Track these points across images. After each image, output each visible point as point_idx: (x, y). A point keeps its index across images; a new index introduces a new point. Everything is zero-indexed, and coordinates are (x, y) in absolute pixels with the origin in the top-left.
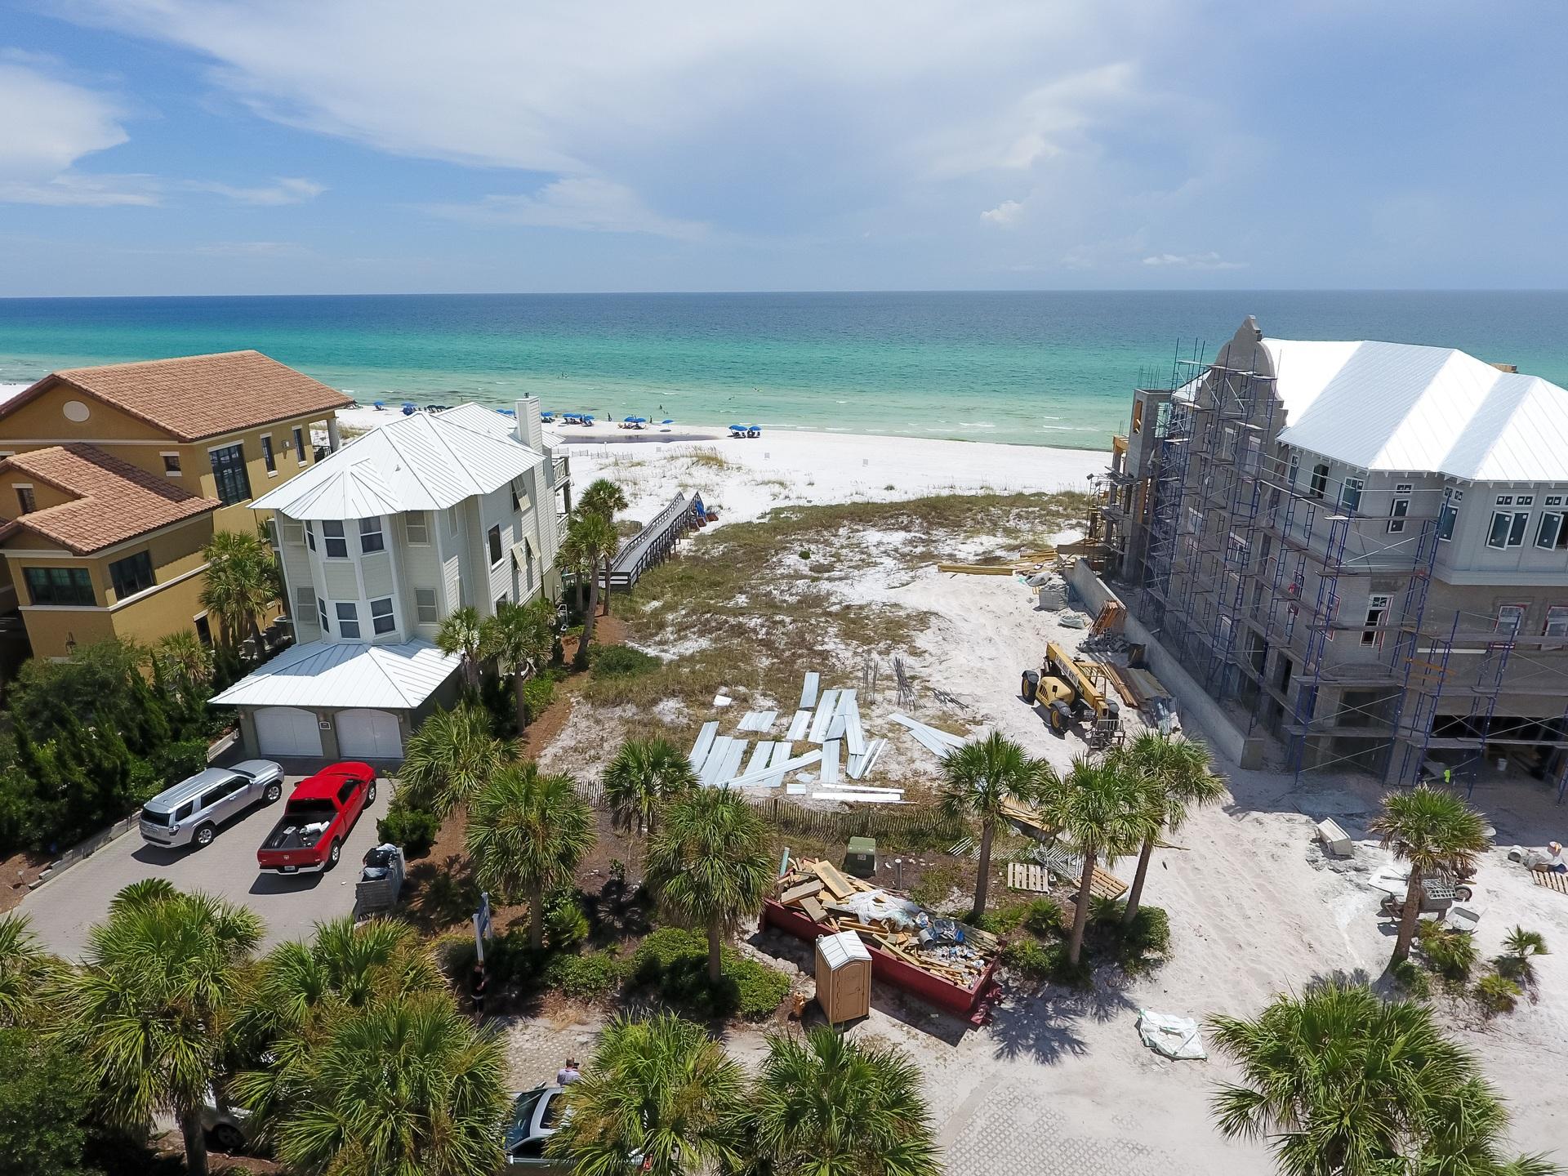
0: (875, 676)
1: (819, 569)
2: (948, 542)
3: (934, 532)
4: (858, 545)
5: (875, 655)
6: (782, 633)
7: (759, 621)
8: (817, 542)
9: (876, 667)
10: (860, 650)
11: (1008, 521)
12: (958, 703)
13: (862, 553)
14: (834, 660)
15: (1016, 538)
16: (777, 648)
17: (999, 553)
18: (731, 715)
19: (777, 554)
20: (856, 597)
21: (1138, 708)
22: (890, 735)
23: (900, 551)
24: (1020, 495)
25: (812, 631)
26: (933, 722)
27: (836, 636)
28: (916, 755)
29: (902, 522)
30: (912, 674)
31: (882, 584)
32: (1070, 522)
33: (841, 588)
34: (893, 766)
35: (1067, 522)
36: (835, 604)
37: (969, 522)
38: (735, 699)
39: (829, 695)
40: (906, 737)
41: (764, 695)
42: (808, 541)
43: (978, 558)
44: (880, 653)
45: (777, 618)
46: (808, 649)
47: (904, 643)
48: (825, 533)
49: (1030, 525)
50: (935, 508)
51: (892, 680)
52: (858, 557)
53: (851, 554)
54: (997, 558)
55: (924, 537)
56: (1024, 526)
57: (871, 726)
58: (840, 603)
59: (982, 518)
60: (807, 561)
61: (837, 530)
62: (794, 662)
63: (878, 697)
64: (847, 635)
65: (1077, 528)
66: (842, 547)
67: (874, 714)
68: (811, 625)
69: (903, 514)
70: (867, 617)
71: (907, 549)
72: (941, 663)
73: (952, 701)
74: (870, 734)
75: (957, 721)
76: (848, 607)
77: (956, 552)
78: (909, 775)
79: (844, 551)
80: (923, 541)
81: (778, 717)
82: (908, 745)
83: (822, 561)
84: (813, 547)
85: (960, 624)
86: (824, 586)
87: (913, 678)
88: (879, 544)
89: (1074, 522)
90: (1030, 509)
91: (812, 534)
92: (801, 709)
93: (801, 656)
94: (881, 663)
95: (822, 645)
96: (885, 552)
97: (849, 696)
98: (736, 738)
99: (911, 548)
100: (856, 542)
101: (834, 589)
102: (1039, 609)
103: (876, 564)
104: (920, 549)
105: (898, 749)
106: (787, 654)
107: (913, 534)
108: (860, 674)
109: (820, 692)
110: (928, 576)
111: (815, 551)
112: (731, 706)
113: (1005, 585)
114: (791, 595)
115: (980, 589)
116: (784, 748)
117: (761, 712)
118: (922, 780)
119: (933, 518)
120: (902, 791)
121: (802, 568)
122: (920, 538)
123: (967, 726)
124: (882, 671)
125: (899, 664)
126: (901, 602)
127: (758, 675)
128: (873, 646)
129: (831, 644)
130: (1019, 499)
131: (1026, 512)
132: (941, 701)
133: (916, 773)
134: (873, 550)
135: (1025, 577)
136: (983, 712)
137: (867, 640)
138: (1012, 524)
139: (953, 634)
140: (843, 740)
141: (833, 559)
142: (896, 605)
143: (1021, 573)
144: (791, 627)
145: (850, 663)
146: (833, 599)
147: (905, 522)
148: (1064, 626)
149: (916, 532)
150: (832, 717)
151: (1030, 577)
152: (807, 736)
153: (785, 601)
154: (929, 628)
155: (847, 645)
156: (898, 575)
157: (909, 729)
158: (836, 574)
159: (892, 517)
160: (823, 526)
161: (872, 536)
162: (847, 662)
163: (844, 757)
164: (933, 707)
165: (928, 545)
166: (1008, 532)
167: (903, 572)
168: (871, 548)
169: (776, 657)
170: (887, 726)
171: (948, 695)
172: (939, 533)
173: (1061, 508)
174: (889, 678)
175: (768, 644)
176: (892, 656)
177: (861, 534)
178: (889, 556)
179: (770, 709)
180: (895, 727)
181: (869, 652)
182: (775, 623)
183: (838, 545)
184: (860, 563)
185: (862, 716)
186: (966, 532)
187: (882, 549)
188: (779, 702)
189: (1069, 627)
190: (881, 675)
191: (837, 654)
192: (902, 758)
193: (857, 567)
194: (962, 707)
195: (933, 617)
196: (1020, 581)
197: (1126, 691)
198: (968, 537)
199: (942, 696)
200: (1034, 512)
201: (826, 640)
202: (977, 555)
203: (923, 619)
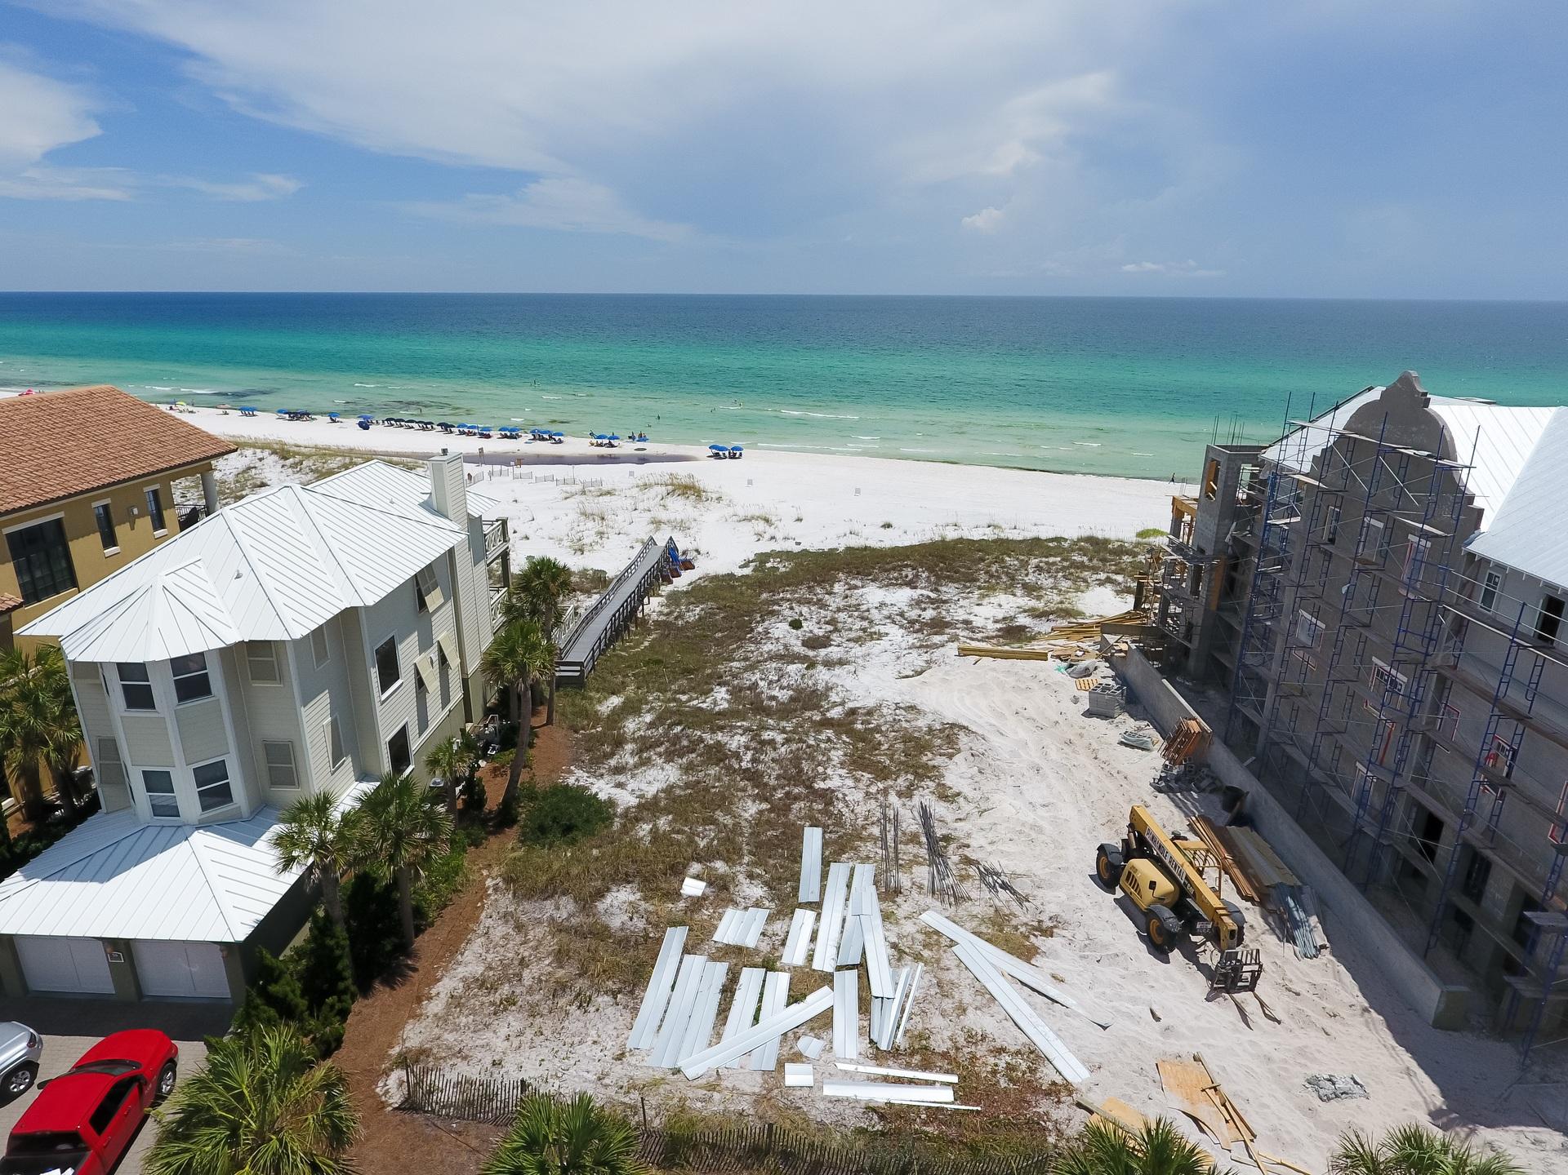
0: (896, 835)
1: (813, 643)
2: (961, 602)
3: (944, 589)
4: (857, 607)
5: (893, 798)
6: (773, 760)
7: (743, 739)
8: (809, 602)
9: (896, 816)
10: (873, 789)
11: (1027, 575)
12: (1014, 892)
13: (863, 618)
14: (841, 805)
15: (1039, 598)
16: (766, 785)
17: (1023, 620)
18: (706, 913)
19: (763, 621)
20: (860, 692)
21: (1261, 904)
22: (926, 953)
23: (907, 615)
24: (1036, 541)
25: (811, 758)
26: (983, 929)
27: (842, 764)
28: (967, 997)
29: (907, 576)
30: (945, 832)
31: (890, 672)
32: (1098, 577)
33: (839, 676)
34: (937, 1021)
35: (1095, 577)
36: (835, 704)
37: (983, 577)
38: (710, 884)
39: (838, 871)
40: (948, 960)
41: (751, 876)
42: (800, 602)
43: (999, 626)
44: (900, 794)
45: (767, 735)
46: (807, 787)
47: (929, 778)
48: (818, 590)
49: (1051, 580)
50: (943, 559)
51: (919, 843)
52: (859, 624)
53: (850, 620)
54: (1022, 628)
55: (933, 595)
56: (1046, 581)
57: (899, 936)
58: (843, 704)
59: (997, 571)
60: (799, 632)
61: (832, 586)
62: (788, 809)
63: (905, 880)
64: (857, 763)
65: (1107, 585)
66: (839, 610)
67: (900, 913)
68: (809, 746)
69: (907, 566)
70: (877, 729)
71: (913, 614)
72: (981, 813)
73: (1005, 886)
74: (899, 952)
75: (1016, 928)
76: (853, 712)
77: (972, 618)
78: (961, 1041)
79: (842, 616)
80: (932, 601)
81: (770, 919)
82: (952, 976)
83: (816, 631)
84: (805, 610)
85: (995, 740)
86: (821, 676)
87: (947, 839)
88: (882, 605)
89: (1103, 576)
90: (1051, 560)
91: (802, 592)
92: (801, 906)
93: (797, 798)
94: (902, 811)
95: (824, 780)
96: (889, 617)
97: (865, 873)
98: (713, 958)
99: (920, 612)
100: (855, 602)
101: (834, 680)
102: (1089, 714)
103: (881, 636)
104: (929, 614)
105: (939, 985)
106: (779, 794)
107: (919, 592)
108: (876, 831)
109: (826, 863)
110: (947, 661)
111: (808, 616)
112: (704, 898)
113: (1041, 676)
114: (782, 688)
115: (1011, 681)
116: (780, 982)
117: (746, 908)
118: (981, 1050)
119: (941, 570)
120: (954, 1079)
121: (793, 641)
122: (929, 597)
123: (1032, 938)
124: (904, 825)
125: (926, 816)
126: (917, 702)
127: (742, 834)
128: (890, 782)
129: (836, 779)
130: (1035, 546)
131: (1047, 563)
132: (987, 885)
133: (972, 1038)
134: (875, 615)
135: (1065, 664)
136: (1052, 909)
137: (882, 773)
138: (1031, 578)
139: (990, 760)
140: (862, 967)
141: (830, 628)
142: (912, 708)
143: (1058, 657)
144: (783, 749)
145: (861, 810)
146: (834, 697)
147: (910, 577)
148: (1127, 745)
149: (921, 588)
150: (844, 920)
151: (1071, 666)
152: (810, 958)
153: (773, 698)
154: (959, 751)
155: (857, 780)
156: (909, 658)
157: (953, 943)
158: (834, 652)
159: (894, 569)
160: (815, 581)
161: (873, 594)
162: (858, 809)
163: (865, 1003)
164: (981, 901)
165: (938, 607)
166: (1031, 590)
167: (915, 652)
168: (873, 611)
169: (766, 800)
170: (921, 937)
171: (998, 874)
172: (949, 590)
173: (1085, 559)
174: (913, 839)
175: (753, 776)
176: (916, 800)
177: (860, 591)
178: (894, 622)
179: (758, 904)
180: (932, 937)
181: (885, 792)
182: (763, 743)
183: (833, 607)
184: (861, 633)
185: (887, 917)
186: (980, 588)
187: (885, 612)
188: (771, 888)
189: (1132, 747)
190: (904, 833)
191: (845, 795)
192: (948, 1005)
193: (856, 640)
194: (1022, 900)
195: (962, 733)
196: (1059, 670)
197: (1237, 871)
198: (983, 596)
199: (988, 876)
200: (1054, 564)
201: (829, 771)
202: (996, 621)
203: (950, 735)
